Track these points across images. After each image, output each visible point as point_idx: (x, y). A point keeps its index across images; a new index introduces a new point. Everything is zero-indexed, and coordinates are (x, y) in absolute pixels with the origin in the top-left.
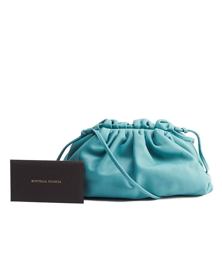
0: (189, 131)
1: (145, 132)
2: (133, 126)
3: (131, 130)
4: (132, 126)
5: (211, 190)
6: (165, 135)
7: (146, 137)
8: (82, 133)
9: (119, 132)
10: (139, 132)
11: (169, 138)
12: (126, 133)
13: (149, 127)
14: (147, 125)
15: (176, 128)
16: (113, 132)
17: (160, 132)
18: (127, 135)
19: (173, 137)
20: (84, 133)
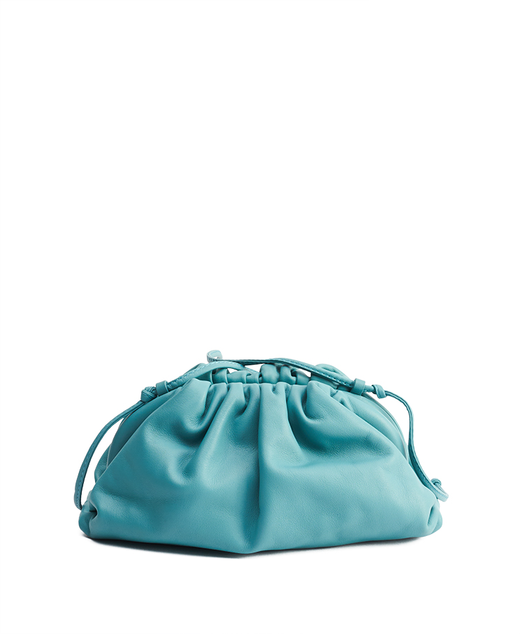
0: (388, 394)
1: (287, 390)
2: (261, 378)
3: (255, 387)
4: (257, 377)
5: (439, 526)
6: (332, 395)
7: (290, 399)
8: (142, 392)
9: (228, 388)
10: (274, 389)
11: (342, 403)
12: (246, 389)
13: (297, 380)
14: (292, 375)
15: (357, 382)
16: (215, 389)
17: (322, 390)
18: (248, 395)
19: (350, 401)
20: (148, 393)
